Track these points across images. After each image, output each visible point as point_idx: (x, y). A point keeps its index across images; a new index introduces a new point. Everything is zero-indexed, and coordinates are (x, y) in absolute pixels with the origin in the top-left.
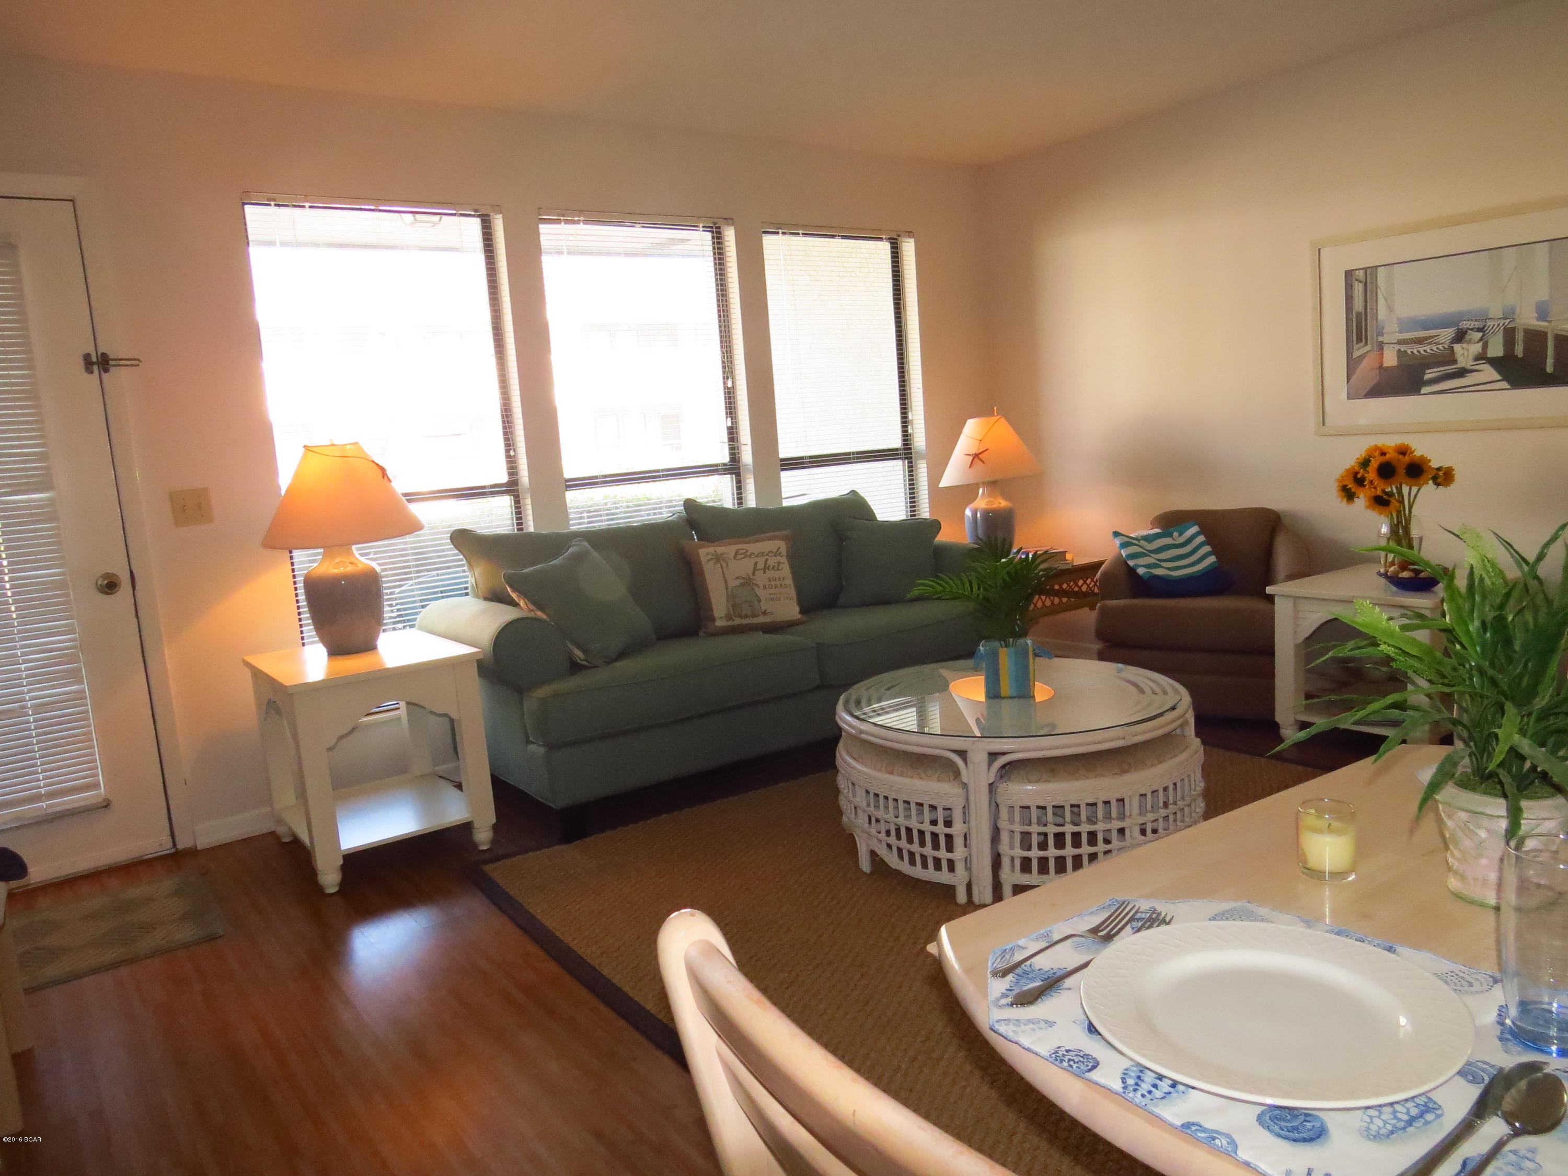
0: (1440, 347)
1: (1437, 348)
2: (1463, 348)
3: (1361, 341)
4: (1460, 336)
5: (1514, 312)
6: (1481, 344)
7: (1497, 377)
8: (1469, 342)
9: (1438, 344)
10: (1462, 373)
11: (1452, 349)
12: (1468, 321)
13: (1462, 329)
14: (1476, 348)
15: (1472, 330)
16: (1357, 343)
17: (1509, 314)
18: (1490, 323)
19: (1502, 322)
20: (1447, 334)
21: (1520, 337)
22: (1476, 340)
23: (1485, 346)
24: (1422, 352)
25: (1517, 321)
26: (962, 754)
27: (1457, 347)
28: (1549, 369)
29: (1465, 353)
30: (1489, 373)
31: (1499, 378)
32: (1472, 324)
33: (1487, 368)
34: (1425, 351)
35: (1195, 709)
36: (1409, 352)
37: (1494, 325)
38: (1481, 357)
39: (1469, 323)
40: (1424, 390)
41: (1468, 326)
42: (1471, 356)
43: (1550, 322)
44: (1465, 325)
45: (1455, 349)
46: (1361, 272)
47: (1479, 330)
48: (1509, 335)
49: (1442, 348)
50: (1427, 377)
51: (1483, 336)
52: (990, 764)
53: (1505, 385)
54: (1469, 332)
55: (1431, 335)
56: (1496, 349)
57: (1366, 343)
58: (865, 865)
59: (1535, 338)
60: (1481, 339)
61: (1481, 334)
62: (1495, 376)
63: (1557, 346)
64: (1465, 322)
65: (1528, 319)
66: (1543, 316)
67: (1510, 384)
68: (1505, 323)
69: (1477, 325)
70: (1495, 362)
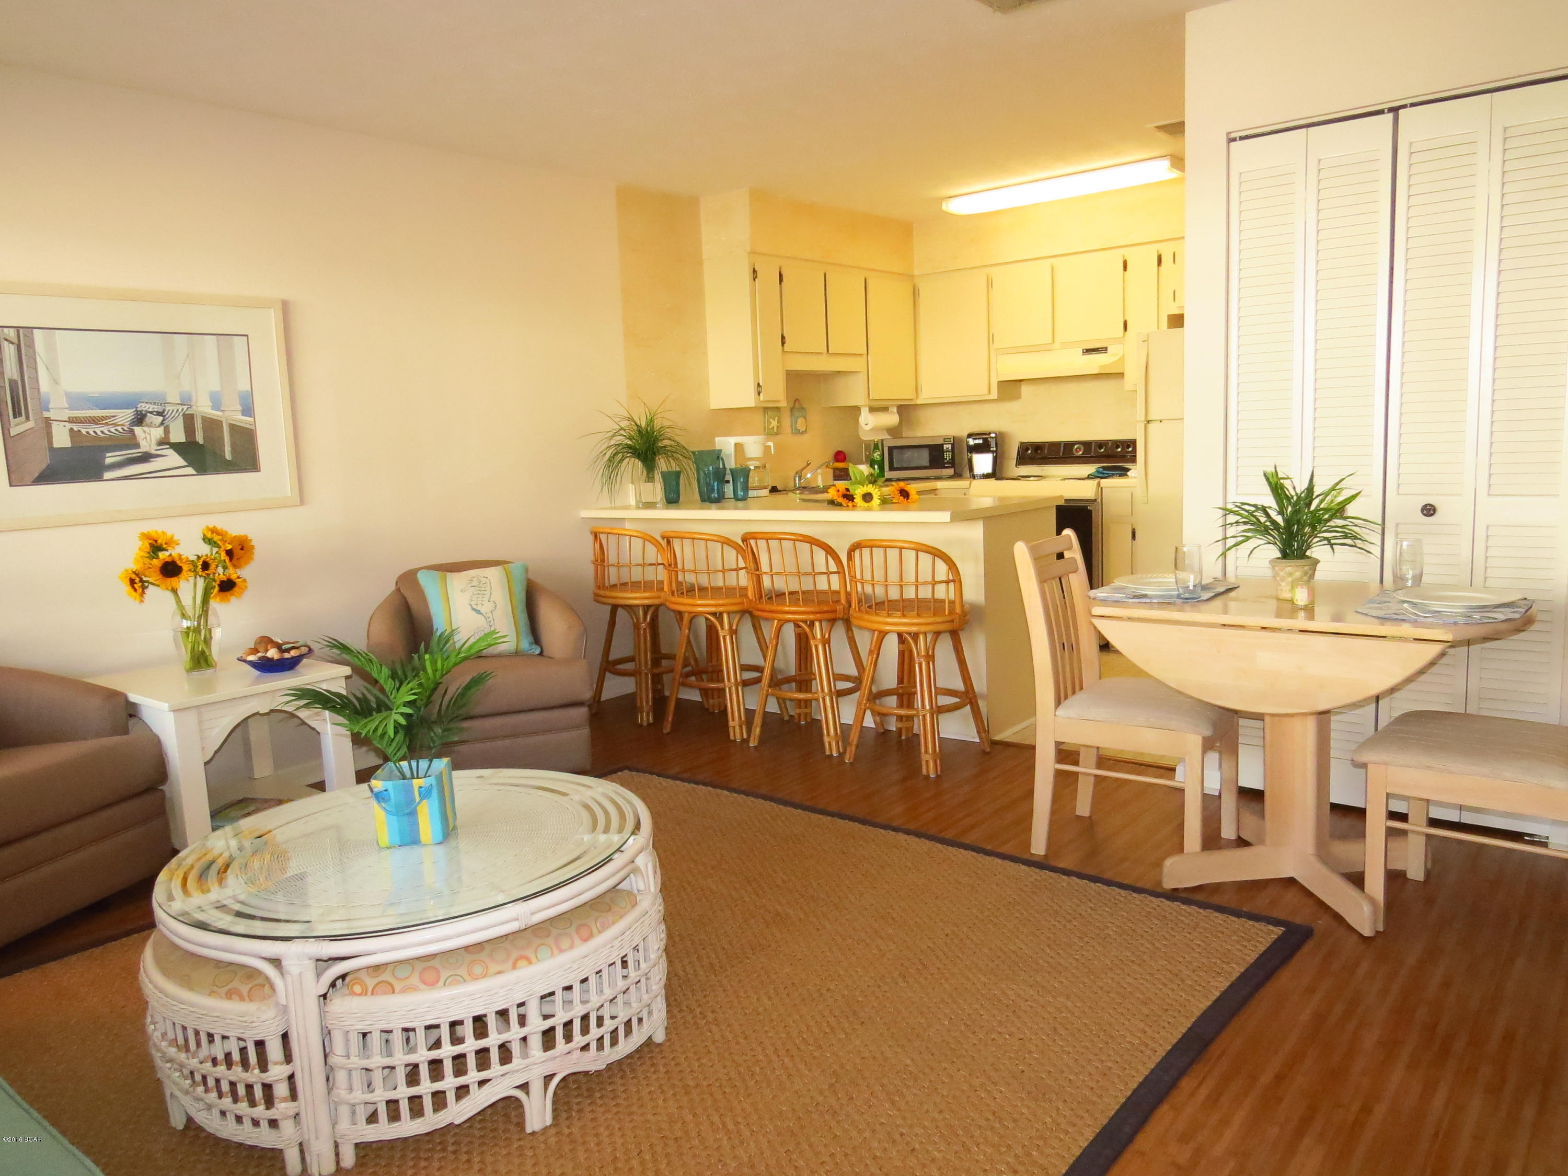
0: (119, 428)
1: (116, 430)
2: (145, 432)
3: (20, 415)
4: (140, 419)
5: (190, 400)
6: (162, 428)
7: (182, 462)
8: (150, 425)
9: (115, 425)
10: (146, 458)
11: (132, 431)
12: (147, 403)
13: (141, 411)
14: (158, 433)
15: (151, 413)
16: (15, 417)
17: (186, 401)
18: (169, 408)
19: (180, 408)
20: (125, 416)
21: (198, 424)
22: (157, 425)
23: (167, 431)
24: (99, 433)
25: (194, 408)
27: (138, 430)
28: (228, 456)
29: (148, 437)
30: (173, 459)
31: (186, 464)
32: (151, 408)
33: (171, 452)
34: (102, 432)
36: (84, 431)
37: (173, 411)
38: (164, 442)
39: (148, 406)
40: (107, 475)
41: (146, 408)
42: (154, 442)
43: (222, 411)
44: (143, 407)
45: (136, 433)
46: (12, 330)
47: (159, 414)
48: (189, 420)
49: (121, 431)
50: (108, 461)
51: (163, 421)
53: (190, 470)
54: (149, 415)
55: (109, 415)
56: (178, 435)
57: (28, 418)
59: (212, 425)
60: (162, 424)
61: (161, 418)
62: (180, 461)
63: (232, 436)
64: (144, 405)
65: (203, 407)
66: (216, 405)
67: (195, 470)
68: (183, 409)
69: (159, 409)
70: (178, 448)
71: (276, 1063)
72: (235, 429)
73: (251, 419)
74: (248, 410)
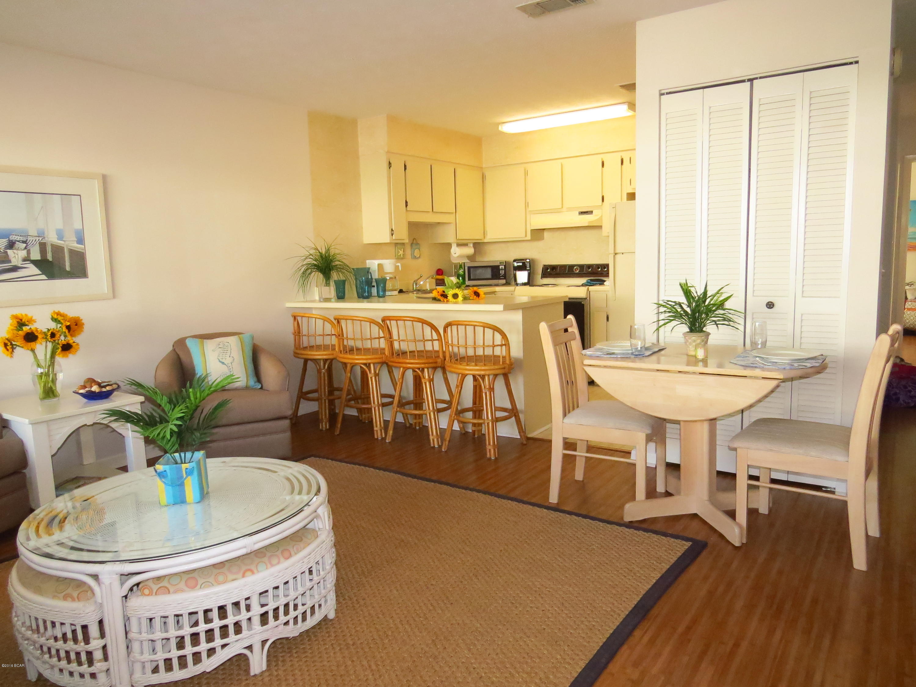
2: (14, 253)
4: (11, 245)
5: (44, 233)
6: (26, 251)
7: (38, 272)
8: (18, 249)
10: (15, 269)
11: (6, 252)
12: (16, 235)
13: (12, 240)
14: (24, 253)
15: (18, 241)
17: (41, 234)
18: (30, 238)
19: (37, 238)
21: (49, 249)
22: (23, 248)
23: (29, 253)
25: (46, 239)
27: (10, 252)
28: (68, 268)
29: (16, 256)
30: (33, 270)
31: (41, 273)
32: (19, 238)
33: (32, 266)
37: (33, 240)
38: (26, 259)
39: (17, 237)
41: (16, 239)
42: (20, 259)
43: (64, 241)
44: (13, 238)
47: (24, 242)
48: (43, 247)
51: (26, 246)
53: (44, 277)
54: (17, 243)
56: (36, 255)
59: (58, 250)
60: (26, 248)
61: (25, 245)
62: (37, 271)
63: (71, 257)
64: (14, 236)
65: (52, 238)
66: (60, 237)
67: (46, 276)
68: (39, 240)
69: (22, 239)
70: (35, 263)
71: (94, 639)
72: (72, 252)
73: (83, 246)
74: (81, 241)
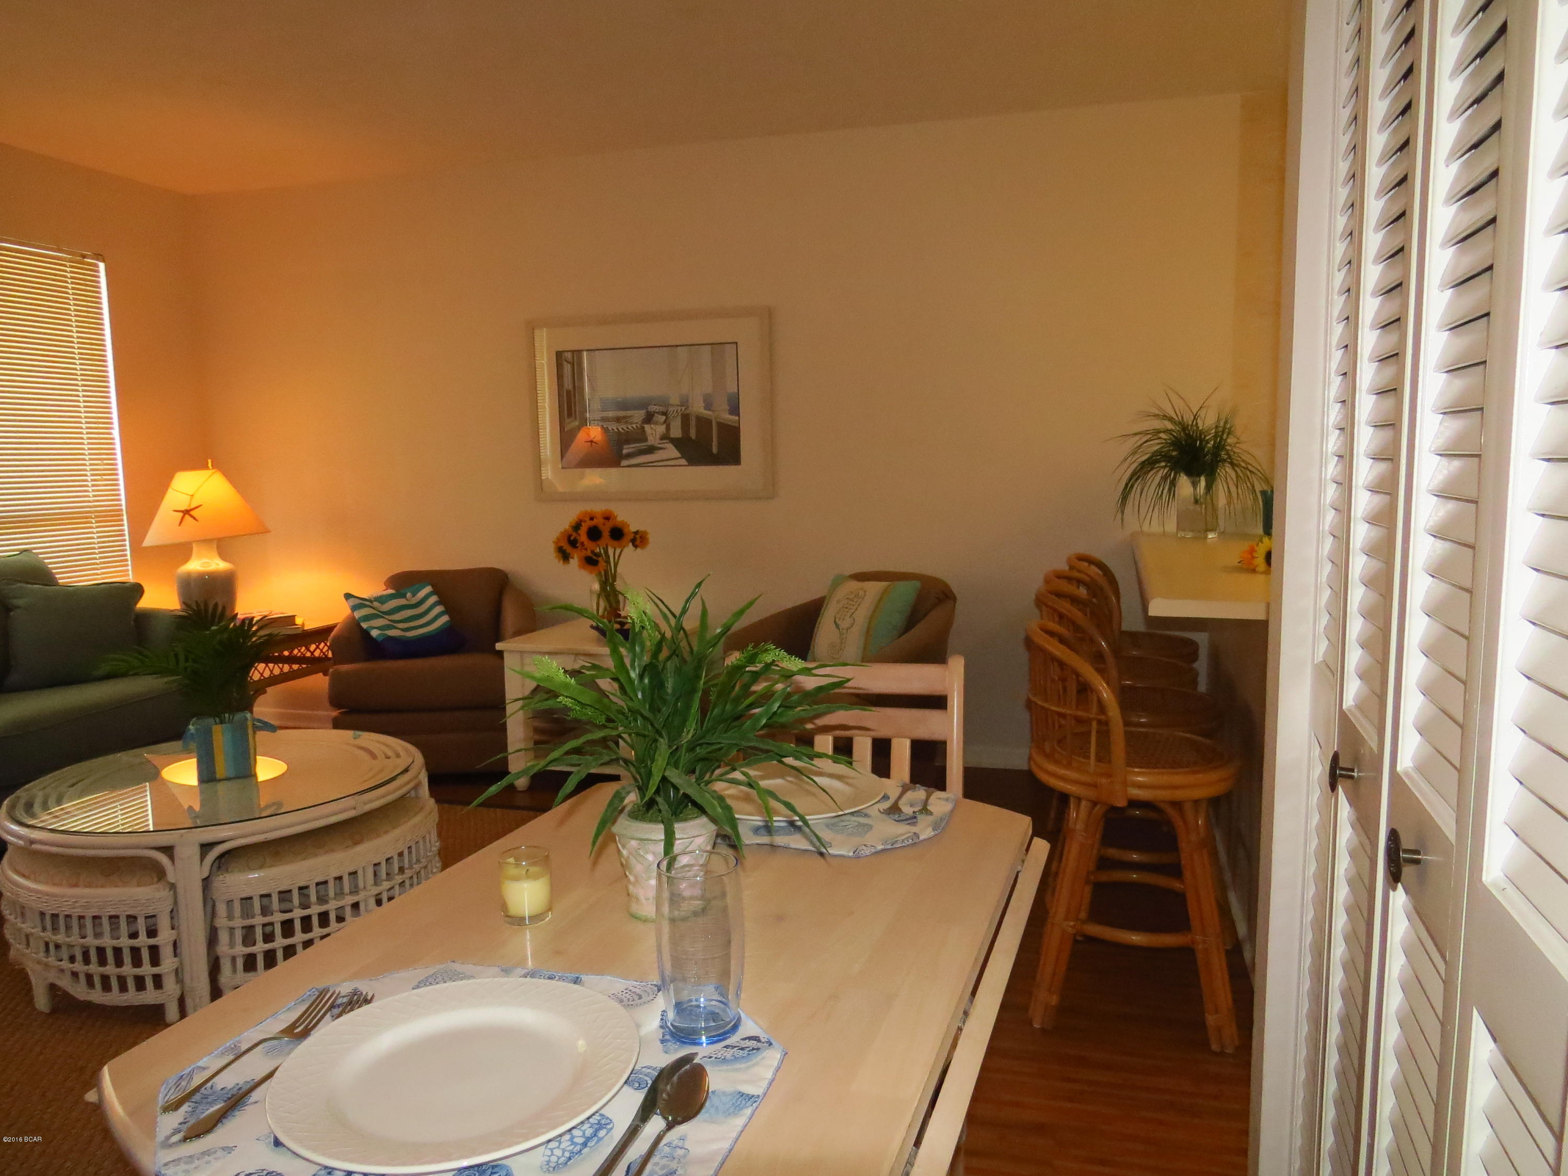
0: (634, 426)
1: (632, 427)
2: (652, 428)
3: (571, 416)
4: (649, 419)
5: (687, 401)
8: (656, 423)
9: (632, 423)
10: (651, 450)
12: (655, 405)
14: (661, 429)
15: (658, 413)
16: (568, 418)
17: (684, 403)
18: (671, 409)
19: (679, 409)
20: (639, 415)
21: (693, 423)
23: (668, 428)
24: (620, 429)
25: (690, 408)
26: (168, 850)
27: (647, 427)
28: (715, 450)
29: (654, 432)
30: (672, 451)
31: (679, 455)
34: (622, 428)
35: (427, 770)
36: (610, 428)
37: (674, 411)
38: (665, 437)
39: (655, 407)
40: (624, 463)
42: (658, 437)
43: (713, 411)
44: (652, 408)
45: (646, 429)
46: (569, 353)
47: (664, 414)
48: (685, 418)
49: (635, 427)
50: (625, 452)
51: (666, 419)
52: (203, 857)
53: (683, 462)
54: (656, 415)
55: (628, 415)
56: (676, 432)
57: (576, 418)
58: (42, 1001)
59: (705, 424)
60: (665, 422)
61: (664, 418)
62: (676, 454)
63: (719, 433)
64: (652, 407)
65: (698, 407)
66: (708, 406)
67: (687, 461)
68: (681, 410)
69: (662, 409)
70: (676, 442)
72: (723, 427)
73: (737, 418)
74: (735, 409)
